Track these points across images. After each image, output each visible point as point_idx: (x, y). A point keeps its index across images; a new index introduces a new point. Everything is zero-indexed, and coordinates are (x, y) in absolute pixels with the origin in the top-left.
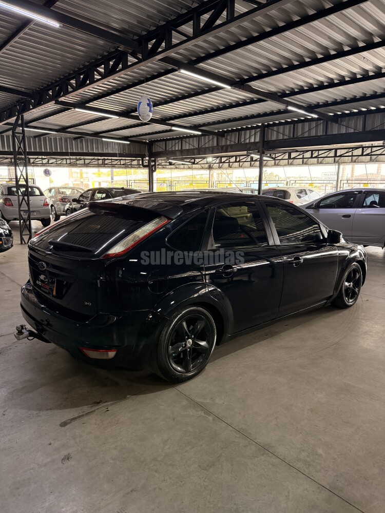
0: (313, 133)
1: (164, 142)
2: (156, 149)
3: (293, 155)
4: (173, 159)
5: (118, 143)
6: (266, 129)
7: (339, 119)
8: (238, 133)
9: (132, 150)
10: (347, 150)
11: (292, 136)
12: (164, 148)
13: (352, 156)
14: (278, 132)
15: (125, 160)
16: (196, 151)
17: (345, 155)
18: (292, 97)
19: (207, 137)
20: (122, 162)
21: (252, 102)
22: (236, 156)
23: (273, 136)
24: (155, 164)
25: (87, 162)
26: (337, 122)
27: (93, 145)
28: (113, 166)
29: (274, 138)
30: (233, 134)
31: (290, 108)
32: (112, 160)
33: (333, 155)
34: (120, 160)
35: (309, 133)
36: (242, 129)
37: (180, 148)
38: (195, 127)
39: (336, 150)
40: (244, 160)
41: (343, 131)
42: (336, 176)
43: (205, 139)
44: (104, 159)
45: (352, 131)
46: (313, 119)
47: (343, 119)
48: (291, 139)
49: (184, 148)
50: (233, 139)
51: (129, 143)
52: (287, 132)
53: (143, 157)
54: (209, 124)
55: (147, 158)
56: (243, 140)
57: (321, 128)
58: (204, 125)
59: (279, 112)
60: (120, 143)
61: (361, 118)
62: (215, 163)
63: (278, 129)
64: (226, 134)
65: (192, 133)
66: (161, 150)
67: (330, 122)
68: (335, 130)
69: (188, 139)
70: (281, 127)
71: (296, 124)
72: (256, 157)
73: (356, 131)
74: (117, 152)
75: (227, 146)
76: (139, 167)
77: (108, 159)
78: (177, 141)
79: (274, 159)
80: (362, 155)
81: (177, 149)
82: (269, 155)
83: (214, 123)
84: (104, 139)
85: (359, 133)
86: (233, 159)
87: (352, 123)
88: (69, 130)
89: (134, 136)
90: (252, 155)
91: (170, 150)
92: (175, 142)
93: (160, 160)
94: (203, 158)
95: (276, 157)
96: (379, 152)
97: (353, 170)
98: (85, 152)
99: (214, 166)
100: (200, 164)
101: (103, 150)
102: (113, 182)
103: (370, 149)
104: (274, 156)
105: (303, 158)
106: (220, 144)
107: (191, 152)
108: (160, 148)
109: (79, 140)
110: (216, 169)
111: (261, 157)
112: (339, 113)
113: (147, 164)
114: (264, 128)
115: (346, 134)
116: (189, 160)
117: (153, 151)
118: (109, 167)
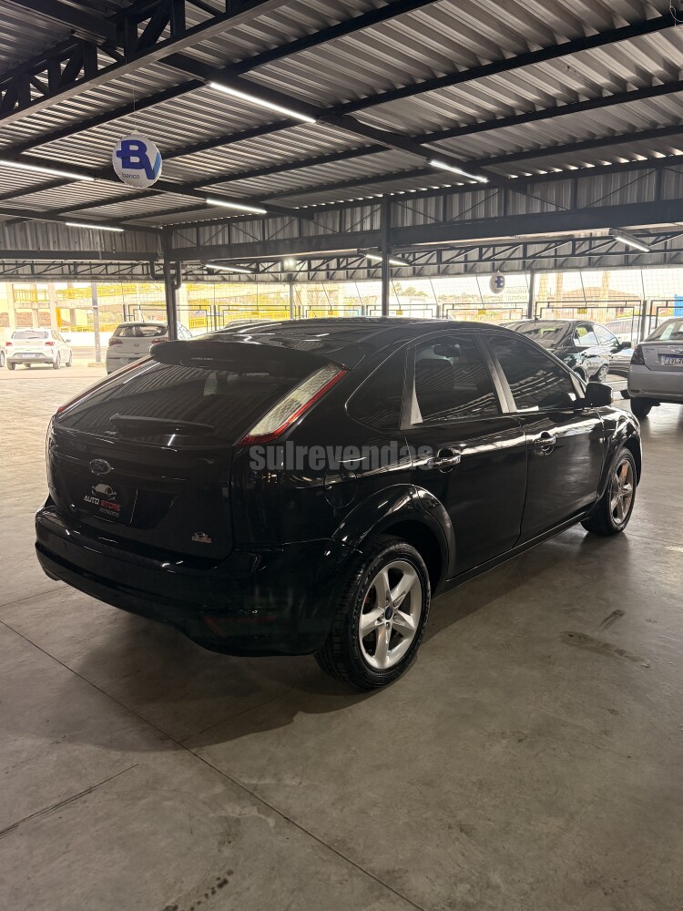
0: (481, 213)
1: (195, 229)
2: (177, 243)
3: (446, 255)
4: (215, 263)
5: (99, 230)
7: (529, 186)
8: (338, 212)
9: (129, 245)
10: (546, 245)
11: (441, 219)
12: (195, 241)
13: (556, 256)
14: (415, 211)
15: (119, 264)
16: (258, 247)
17: (543, 254)
18: (439, 142)
19: (279, 219)
20: (111, 269)
21: (362, 151)
22: (338, 257)
23: (406, 219)
24: (178, 272)
25: (38, 269)
26: (524, 191)
27: (47, 236)
28: (94, 278)
29: (408, 223)
30: (330, 213)
31: (435, 164)
32: (90, 264)
33: (521, 256)
34: (107, 265)
35: (474, 214)
36: (347, 205)
37: (227, 242)
38: (253, 200)
39: (525, 245)
40: (356, 265)
41: (537, 209)
42: (528, 295)
43: (275, 223)
44: (76, 265)
45: (552, 208)
46: (479, 186)
47: (536, 185)
48: (441, 223)
49: (235, 241)
50: (330, 226)
51: (122, 230)
52: (432, 212)
53: (152, 258)
54: (281, 194)
55: (162, 261)
56: (348, 226)
57: (495, 202)
58: (271, 195)
59: (416, 172)
60: (103, 231)
61: (569, 183)
62: (300, 271)
63: (414, 204)
64: (315, 215)
65: (249, 212)
66: (189, 245)
67: (511, 192)
69: (241, 224)
70: (421, 201)
71: (448, 196)
72: (377, 259)
73: (560, 209)
74: (99, 249)
75: (319, 238)
76: (148, 279)
77: (82, 264)
78: (220, 227)
79: (410, 264)
80: (573, 254)
81: (220, 243)
82: (400, 256)
83: (291, 192)
84: (68, 224)
85: (566, 213)
86: (333, 264)
87: (553, 195)
89: (131, 218)
90: (368, 256)
91: (208, 244)
92: (217, 229)
93: (191, 266)
94: (276, 261)
95: (415, 260)
96: (603, 249)
97: (559, 282)
98: (31, 249)
99: (298, 277)
100: (268, 272)
101: (69, 247)
102: (95, 308)
103: (588, 242)
104: (411, 258)
105: (466, 261)
106: (305, 234)
107: (249, 248)
108: (186, 240)
109: (17, 225)
110: (303, 282)
111: (385, 260)
112: (528, 175)
113: (161, 272)
114: (389, 204)
115: (542, 215)
116: (246, 265)
117: (174, 247)
118: (84, 279)
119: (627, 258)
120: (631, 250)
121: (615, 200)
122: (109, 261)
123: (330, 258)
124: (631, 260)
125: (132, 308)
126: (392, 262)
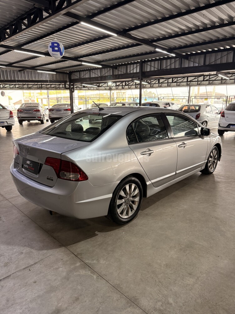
0: (173, 67)
1: (79, 73)
2: (73, 77)
3: (161, 81)
4: (85, 84)
5: (48, 73)
6: (143, 63)
7: (189, 57)
8: (125, 66)
9: (58, 78)
10: (195, 77)
11: (159, 69)
12: (79, 77)
13: (198, 81)
14: (151, 66)
15: (55, 84)
16: (99, 78)
17: (193, 80)
18: (158, 42)
19: (106, 69)
20: (53, 86)
21: (133, 46)
22: (125, 82)
23: (148, 68)
24: (74, 87)
25: (30, 86)
26: (187, 59)
27: (32, 75)
28: (48, 89)
29: (148, 70)
30: (123, 67)
31: (157, 50)
32: (46, 84)
33: (186, 81)
34: (51, 85)
35: (170, 67)
36: (128, 64)
37: (89, 77)
38: (98, 62)
39: (188, 77)
40: (131, 84)
41: (192, 65)
42: (188, 94)
43: (105, 71)
44: (41, 84)
45: (197, 65)
46: (172, 57)
47: (192, 57)
48: (159, 70)
49: (92, 76)
50: (123, 71)
51: (55, 73)
52: (156, 66)
53: (65, 82)
54: (106, 60)
56: (129, 71)
57: (178, 63)
58: (103, 61)
59: (151, 53)
60: (50, 73)
61: (203, 56)
62: (113, 86)
63: (151, 64)
64: (118, 67)
65: (96, 67)
66: (77, 78)
67: (183, 59)
68: (186, 64)
69: (94, 71)
70: (153, 63)
71: (162, 61)
72: (138, 82)
73: (200, 65)
74: (48, 79)
75: (119, 75)
76: (64, 89)
77: (43, 84)
78: (87, 72)
79: (149, 84)
80: (204, 81)
81: (87, 77)
82: (146, 81)
83: (110, 60)
84: (38, 71)
85: (202, 66)
86: (124, 84)
87: (197, 60)
88: (14, 65)
89: (58, 69)
90: (135, 81)
91: (83, 77)
92: (86, 72)
93: (78, 85)
94: (105, 83)
95: (151, 82)
96: (213, 79)
97: (199, 90)
98: (27, 79)
99: (112, 88)
100: (103, 87)
101: (39, 79)
102: (49, 99)
103: (209, 76)
104: (150, 82)
105: (168, 83)
106: (115, 74)
107: (96, 79)
108: (76, 76)
109: (22, 72)
110: (114, 90)
111: (141, 82)
112: (189, 53)
113: (68, 87)
114: (142, 63)
115: (193, 67)
116: (96, 84)
117: (72, 79)
118: (44, 89)
119: (222, 82)
120: (223, 79)
121: (218, 62)
122: (52, 83)
123: (123, 82)
124: (223, 82)
125: (59, 99)
126: (143, 83)
